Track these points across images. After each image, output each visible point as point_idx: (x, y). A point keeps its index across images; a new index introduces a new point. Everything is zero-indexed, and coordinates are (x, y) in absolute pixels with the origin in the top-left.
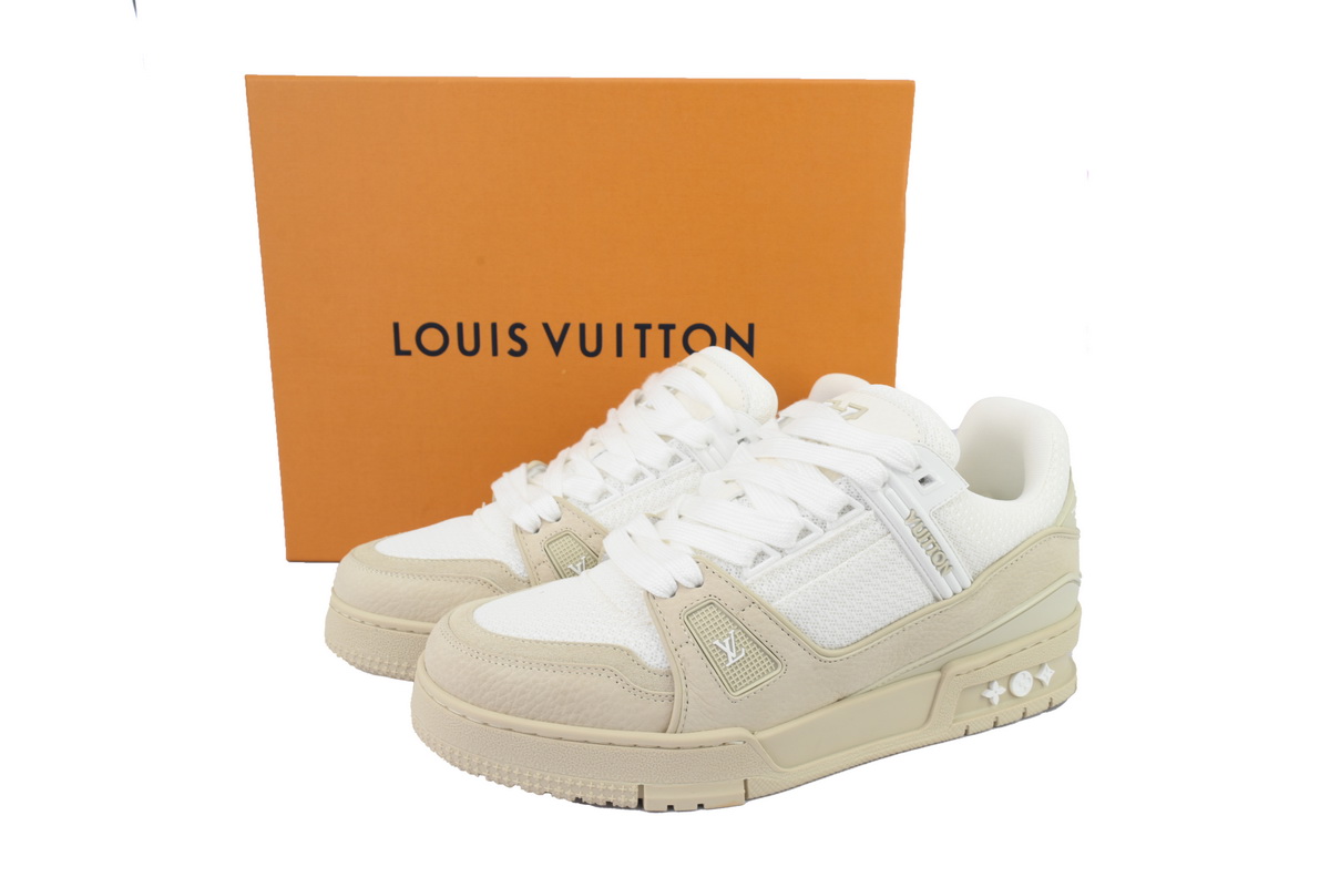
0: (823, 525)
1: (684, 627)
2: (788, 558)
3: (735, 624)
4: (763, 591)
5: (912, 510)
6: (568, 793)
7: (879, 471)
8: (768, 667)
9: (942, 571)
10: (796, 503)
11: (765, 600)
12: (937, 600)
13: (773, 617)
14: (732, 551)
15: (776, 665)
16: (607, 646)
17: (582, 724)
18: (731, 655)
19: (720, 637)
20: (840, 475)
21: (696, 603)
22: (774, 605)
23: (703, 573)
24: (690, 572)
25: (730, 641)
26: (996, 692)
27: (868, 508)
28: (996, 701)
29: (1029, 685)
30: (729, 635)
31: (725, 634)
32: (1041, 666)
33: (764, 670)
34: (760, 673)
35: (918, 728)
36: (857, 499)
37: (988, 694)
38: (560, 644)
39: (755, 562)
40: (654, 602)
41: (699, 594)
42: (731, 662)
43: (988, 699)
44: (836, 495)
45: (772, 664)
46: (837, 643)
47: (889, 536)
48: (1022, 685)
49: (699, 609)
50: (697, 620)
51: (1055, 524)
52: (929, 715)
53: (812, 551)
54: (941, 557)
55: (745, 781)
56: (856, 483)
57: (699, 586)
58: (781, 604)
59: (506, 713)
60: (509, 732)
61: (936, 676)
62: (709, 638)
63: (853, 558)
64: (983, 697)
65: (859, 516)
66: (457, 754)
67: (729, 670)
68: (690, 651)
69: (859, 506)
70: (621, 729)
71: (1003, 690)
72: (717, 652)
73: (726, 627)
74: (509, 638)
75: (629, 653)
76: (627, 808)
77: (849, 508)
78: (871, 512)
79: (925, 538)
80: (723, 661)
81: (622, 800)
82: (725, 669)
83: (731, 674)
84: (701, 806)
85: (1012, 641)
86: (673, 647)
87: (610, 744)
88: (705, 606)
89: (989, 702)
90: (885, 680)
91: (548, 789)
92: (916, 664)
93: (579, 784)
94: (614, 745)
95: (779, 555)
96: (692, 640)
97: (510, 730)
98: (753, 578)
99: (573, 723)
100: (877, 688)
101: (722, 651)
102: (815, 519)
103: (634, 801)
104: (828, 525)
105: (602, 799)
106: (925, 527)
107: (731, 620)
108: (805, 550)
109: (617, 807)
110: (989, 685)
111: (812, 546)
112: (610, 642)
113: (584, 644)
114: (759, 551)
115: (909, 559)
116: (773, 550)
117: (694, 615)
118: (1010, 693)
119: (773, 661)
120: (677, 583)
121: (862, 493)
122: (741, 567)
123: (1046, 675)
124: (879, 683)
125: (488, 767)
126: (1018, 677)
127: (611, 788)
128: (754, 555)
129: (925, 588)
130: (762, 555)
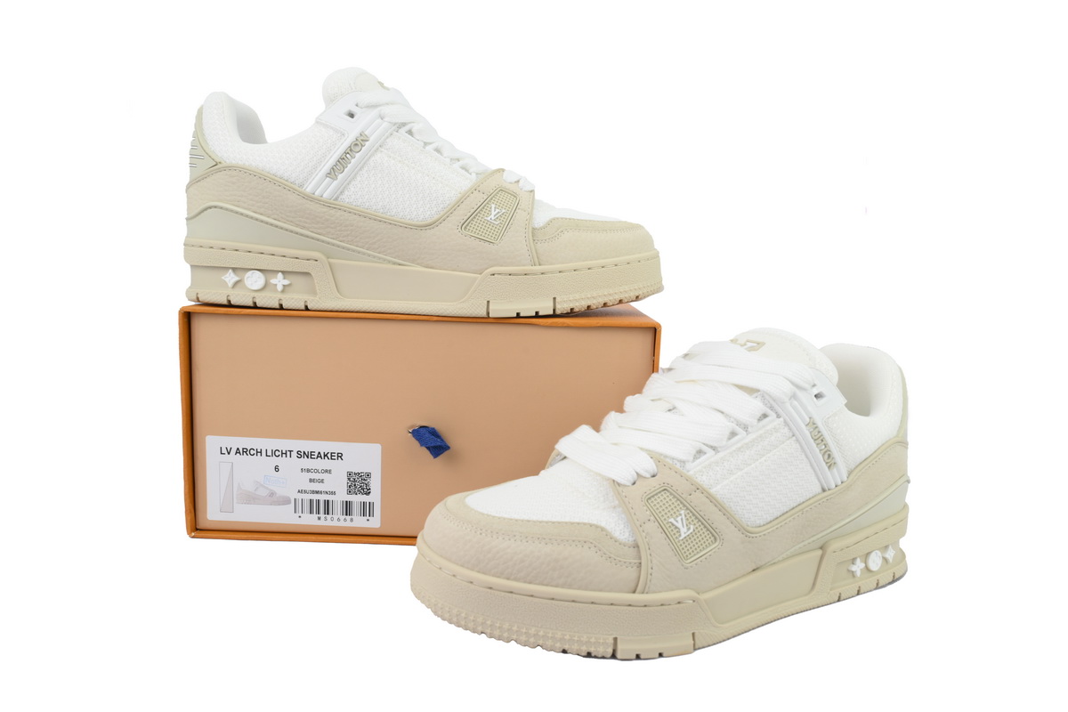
0: (745, 428)
1: (645, 508)
2: (721, 454)
3: (685, 506)
4: (704, 480)
5: (810, 418)
6: (558, 645)
7: (788, 388)
8: (710, 540)
9: (829, 467)
10: (722, 413)
11: (705, 486)
12: (824, 490)
13: (713, 500)
14: (678, 450)
15: (715, 539)
16: (585, 524)
17: (570, 587)
18: (683, 530)
19: (675, 516)
20: (758, 391)
21: (653, 489)
22: (713, 491)
23: (657, 466)
24: (648, 466)
25: (682, 519)
26: (858, 567)
27: (778, 416)
28: (858, 574)
29: (880, 561)
30: (680, 515)
31: (677, 513)
32: (887, 547)
33: (707, 543)
34: (704, 545)
35: (806, 595)
36: (772, 407)
37: (854, 568)
38: (547, 522)
39: (695, 458)
40: (620, 489)
41: (654, 483)
42: (683, 536)
43: (853, 572)
44: (755, 405)
45: (712, 538)
46: (758, 522)
47: (794, 438)
48: (875, 562)
49: (656, 494)
50: (655, 503)
51: (897, 436)
52: (814, 584)
53: (740, 448)
54: (829, 456)
55: (693, 634)
56: (770, 396)
57: (654, 476)
58: (716, 490)
59: (508, 579)
60: (510, 595)
61: (820, 552)
62: (666, 517)
63: (769, 455)
64: (849, 571)
65: (772, 422)
66: (463, 615)
67: (681, 542)
68: (652, 527)
69: (772, 415)
70: (601, 590)
71: (863, 565)
72: (673, 528)
73: (678, 508)
74: (504, 519)
75: (603, 529)
76: (603, 658)
77: (765, 416)
78: (781, 419)
79: (819, 441)
80: (677, 535)
81: (600, 651)
82: (679, 542)
83: (684, 546)
84: (661, 655)
85: (869, 526)
86: (638, 524)
87: (592, 603)
88: (660, 492)
89: (853, 574)
90: (784, 556)
91: (541, 642)
92: (806, 542)
93: (567, 637)
94: (595, 603)
95: (713, 452)
96: (652, 518)
97: (512, 592)
98: (693, 469)
99: (563, 586)
100: (779, 561)
101: (676, 528)
102: (739, 424)
103: (610, 651)
104: (750, 429)
105: (585, 649)
106: (819, 432)
107: (681, 503)
108: (734, 448)
109: (596, 657)
110: (853, 561)
111: (739, 445)
112: (586, 521)
113: (566, 523)
114: (698, 449)
115: (807, 457)
116: (710, 449)
117: (653, 499)
118: (867, 568)
119: (713, 536)
120: (637, 473)
121: (774, 404)
122: (684, 462)
123: (890, 554)
124: (780, 558)
125: (491, 625)
126: (873, 556)
127: (593, 640)
128: (694, 452)
129: (817, 482)
130: (700, 452)
